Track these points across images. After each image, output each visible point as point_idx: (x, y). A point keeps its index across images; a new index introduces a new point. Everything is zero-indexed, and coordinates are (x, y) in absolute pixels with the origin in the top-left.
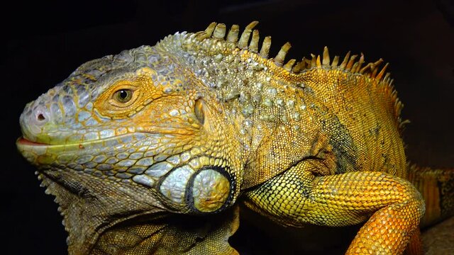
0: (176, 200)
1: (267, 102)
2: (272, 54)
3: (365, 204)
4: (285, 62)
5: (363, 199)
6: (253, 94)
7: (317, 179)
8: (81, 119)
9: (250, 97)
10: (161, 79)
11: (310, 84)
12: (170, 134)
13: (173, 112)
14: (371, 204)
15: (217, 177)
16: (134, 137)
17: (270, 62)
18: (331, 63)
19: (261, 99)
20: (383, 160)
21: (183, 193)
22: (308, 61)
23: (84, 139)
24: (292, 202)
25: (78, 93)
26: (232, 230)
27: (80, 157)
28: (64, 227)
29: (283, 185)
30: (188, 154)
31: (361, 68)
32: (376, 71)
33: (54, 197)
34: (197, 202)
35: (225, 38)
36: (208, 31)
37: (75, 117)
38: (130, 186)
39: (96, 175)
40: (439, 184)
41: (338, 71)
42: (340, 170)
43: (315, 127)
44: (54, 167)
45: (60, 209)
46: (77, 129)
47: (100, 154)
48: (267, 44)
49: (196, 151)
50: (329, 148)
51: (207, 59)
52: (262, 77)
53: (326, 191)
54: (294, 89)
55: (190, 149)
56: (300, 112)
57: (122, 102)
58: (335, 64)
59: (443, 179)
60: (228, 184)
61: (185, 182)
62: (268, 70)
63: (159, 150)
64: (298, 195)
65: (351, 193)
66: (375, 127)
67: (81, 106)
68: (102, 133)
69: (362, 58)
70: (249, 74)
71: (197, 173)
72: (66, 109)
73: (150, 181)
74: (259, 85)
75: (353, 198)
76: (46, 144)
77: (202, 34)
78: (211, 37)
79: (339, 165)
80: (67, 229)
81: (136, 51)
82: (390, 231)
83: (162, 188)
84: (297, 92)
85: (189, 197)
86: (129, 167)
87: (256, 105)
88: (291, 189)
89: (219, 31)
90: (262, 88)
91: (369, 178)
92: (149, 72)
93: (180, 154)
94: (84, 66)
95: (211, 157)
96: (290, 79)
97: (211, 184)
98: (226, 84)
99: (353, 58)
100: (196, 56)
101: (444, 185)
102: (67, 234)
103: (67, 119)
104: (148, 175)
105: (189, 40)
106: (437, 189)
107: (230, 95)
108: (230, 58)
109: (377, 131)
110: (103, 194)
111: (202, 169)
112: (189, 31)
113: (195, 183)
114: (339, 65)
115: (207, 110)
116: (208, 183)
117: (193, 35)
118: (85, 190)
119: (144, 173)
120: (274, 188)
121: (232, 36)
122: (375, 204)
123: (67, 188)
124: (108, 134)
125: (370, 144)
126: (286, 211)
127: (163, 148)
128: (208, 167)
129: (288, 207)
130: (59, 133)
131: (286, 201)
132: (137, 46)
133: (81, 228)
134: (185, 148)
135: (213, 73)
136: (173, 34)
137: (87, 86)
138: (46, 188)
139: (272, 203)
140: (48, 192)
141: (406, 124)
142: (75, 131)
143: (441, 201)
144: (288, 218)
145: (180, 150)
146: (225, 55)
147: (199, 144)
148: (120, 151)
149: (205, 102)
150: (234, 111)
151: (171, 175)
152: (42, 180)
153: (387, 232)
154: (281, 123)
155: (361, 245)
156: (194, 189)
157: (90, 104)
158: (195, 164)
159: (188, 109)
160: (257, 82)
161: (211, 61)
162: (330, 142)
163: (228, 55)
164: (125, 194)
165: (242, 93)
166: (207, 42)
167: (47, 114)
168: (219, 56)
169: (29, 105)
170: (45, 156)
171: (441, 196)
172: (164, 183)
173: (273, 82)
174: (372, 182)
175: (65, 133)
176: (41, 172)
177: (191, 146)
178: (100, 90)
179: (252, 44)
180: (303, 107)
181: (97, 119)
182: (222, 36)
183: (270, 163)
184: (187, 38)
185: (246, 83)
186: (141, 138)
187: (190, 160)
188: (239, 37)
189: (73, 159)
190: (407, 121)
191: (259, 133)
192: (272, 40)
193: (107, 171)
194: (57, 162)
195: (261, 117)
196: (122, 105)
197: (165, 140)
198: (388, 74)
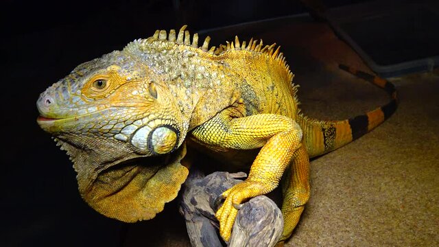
0: (142, 148)
1: (199, 77)
2: (200, 44)
3: (264, 134)
4: (209, 48)
5: (262, 130)
6: (190, 73)
7: (233, 120)
8: (74, 101)
9: (187, 75)
10: (124, 72)
11: (227, 61)
12: (134, 106)
13: (135, 92)
14: (267, 133)
15: (167, 132)
16: (110, 111)
17: (199, 50)
18: (241, 46)
19: (195, 75)
20: (277, 105)
21: (146, 144)
22: (224, 47)
23: (77, 114)
24: (217, 135)
25: (71, 85)
26: (182, 156)
27: (76, 126)
28: (74, 169)
29: (211, 125)
30: (147, 118)
31: (261, 49)
32: (272, 51)
33: (66, 151)
34: (156, 148)
35: (167, 39)
36: (155, 36)
37: (71, 100)
38: (114, 142)
39: (90, 136)
40: (323, 130)
41: (246, 51)
42: (249, 113)
43: (232, 88)
44: (62, 133)
45: (70, 158)
46: (72, 108)
47: (89, 123)
48: (196, 39)
49: (152, 117)
50: (241, 101)
51: (157, 54)
52: (194, 60)
53: (238, 127)
54: (216, 65)
55: (148, 116)
56: (221, 80)
57: (100, 89)
58: (243, 46)
59: (326, 127)
60: (175, 136)
61: (146, 136)
62: (198, 55)
63: (127, 118)
64: (221, 131)
65: (254, 127)
66: (272, 85)
67: (73, 93)
68: (89, 109)
69: (261, 42)
70: (186, 60)
71: (154, 130)
72: (63, 95)
73: (125, 138)
74: (193, 66)
75: (255, 130)
76: (54, 119)
77: (151, 39)
78: (158, 39)
79: (248, 111)
80: (76, 170)
81: (110, 54)
82: (279, 149)
83: (132, 141)
84: (219, 67)
85: (150, 145)
86: (110, 130)
87: (193, 79)
88: (216, 128)
89: (163, 35)
90: (195, 67)
91: (265, 117)
92: (116, 68)
93: (142, 119)
94: (79, 66)
95: (162, 119)
96: (213, 59)
97: (164, 136)
98: (171, 69)
99: (255, 42)
100: (150, 53)
101: (326, 130)
102: (76, 173)
103: (65, 102)
104: (122, 133)
105: (143, 44)
106: (322, 133)
107: (175, 76)
108: (172, 51)
109: (273, 87)
110: (97, 147)
111: (157, 128)
112: (143, 38)
113: (153, 137)
114: (246, 47)
115: (159, 89)
116: (161, 136)
117: (146, 40)
118: (85, 146)
119: (120, 132)
120: (205, 127)
121: (172, 37)
122: (270, 133)
123: (74, 145)
124: (93, 110)
125: (268, 96)
126: (215, 141)
127: (130, 116)
128: (161, 126)
129: (216, 138)
130: (60, 111)
131: (214, 135)
132: (111, 51)
133: (86, 170)
134: (145, 115)
135: (161, 63)
136: (133, 41)
137: (77, 80)
138: (61, 146)
139: (205, 136)
140: (62, 148)
141: (298, 88)
142: (71, 110)
143: (325, 141)
144: (216, 145)
145: (141, 116)
146: (168, 50)
147: (154, 112)
148: (102, 120)
149: (157, 84)
150: (178, 85)
151: (137, 133)
152: (57, 142)
153: (277, 150)
154: (209, 87)
155: (261, 158)
156: (153, 141)
157: (79, 91)
158: (153, 125)
159: (144, 89)
160: (191, 64)
161: (159, 55)
162: (242, 97)
163: (170, 50)
164: (111, 147)
165: (182, 73)
166: (156, 43)
167: (52, 100)
168: (165, 51)
169: (41, 95)
170: (54, 127)
171: (325, 137)
172: (133, 138)
173: (202, 62)
174: (267, 120)
175: (65, 111)
176: (55, 137)
177: (148, 114)
178: (84, 82)
179: (186, 40)
180: (223, 76)
181: (85, 100)
182: (165, 38)
183: (204, 114)
184: (142, 43)
185: (184, 66)
186: (115, 110)
187: (148, 123)
188: (177, 37)
189: (72, 127)
190: (298, 86)
191: (197, 96)
192: (199, 35)
193: (96, 133)
194: (63, 130)
195: (197, 86)
196: (100, 91)
197: (130, 111)
198: (281, 54)
